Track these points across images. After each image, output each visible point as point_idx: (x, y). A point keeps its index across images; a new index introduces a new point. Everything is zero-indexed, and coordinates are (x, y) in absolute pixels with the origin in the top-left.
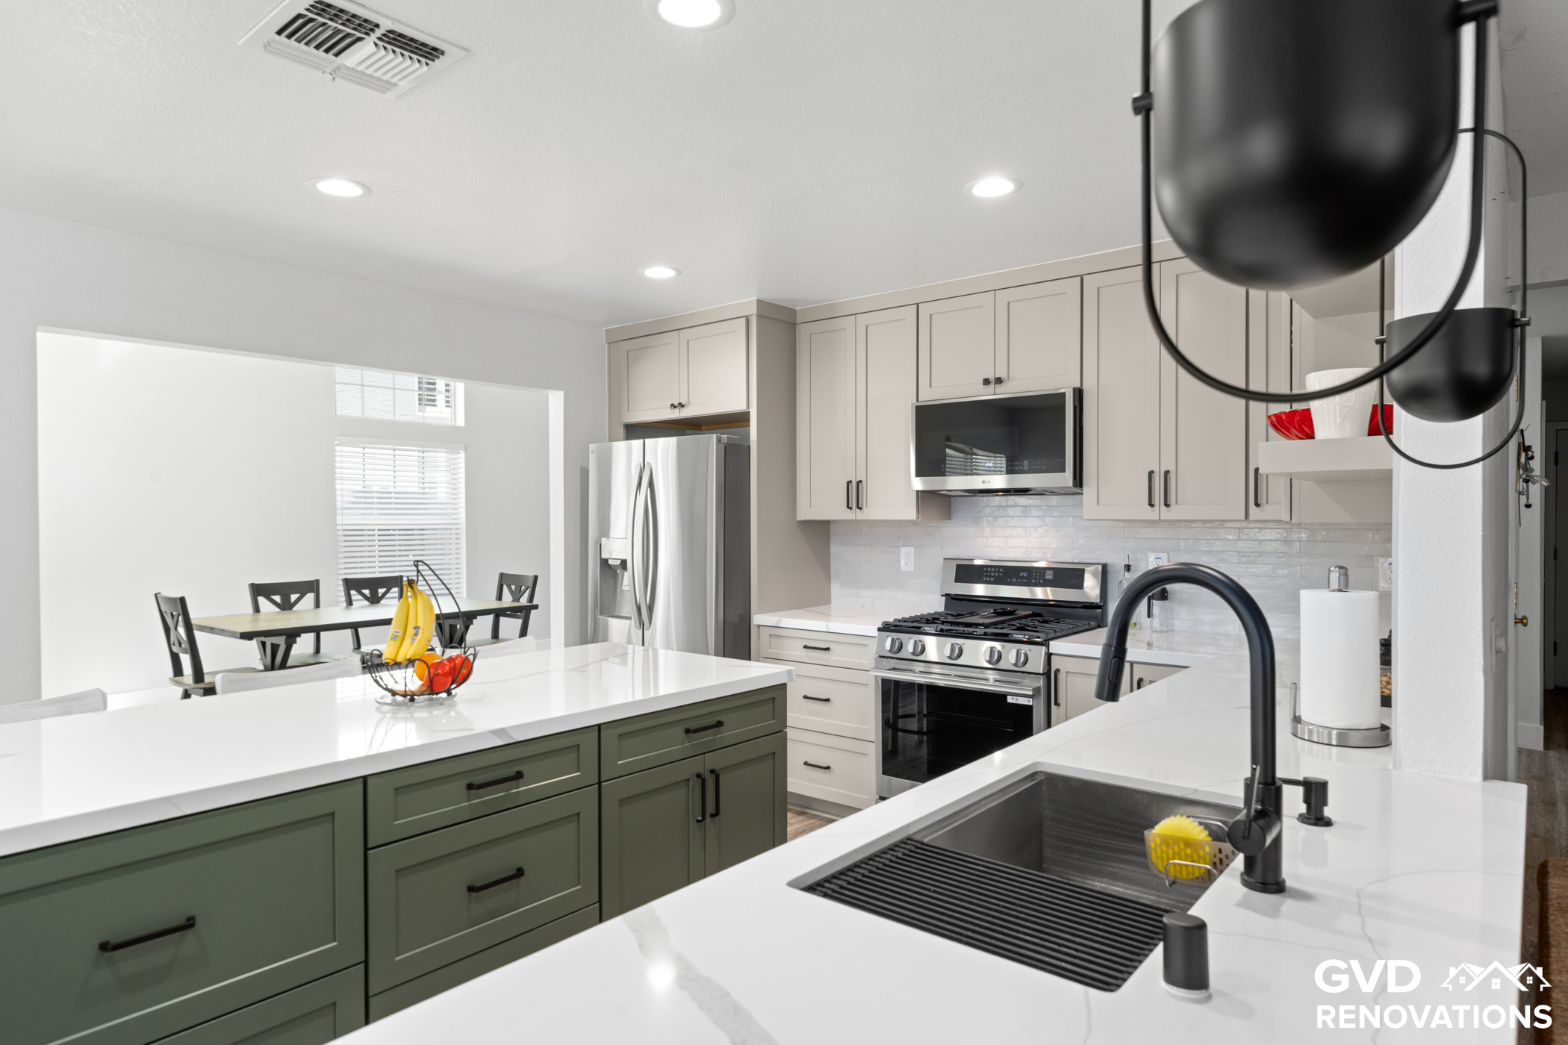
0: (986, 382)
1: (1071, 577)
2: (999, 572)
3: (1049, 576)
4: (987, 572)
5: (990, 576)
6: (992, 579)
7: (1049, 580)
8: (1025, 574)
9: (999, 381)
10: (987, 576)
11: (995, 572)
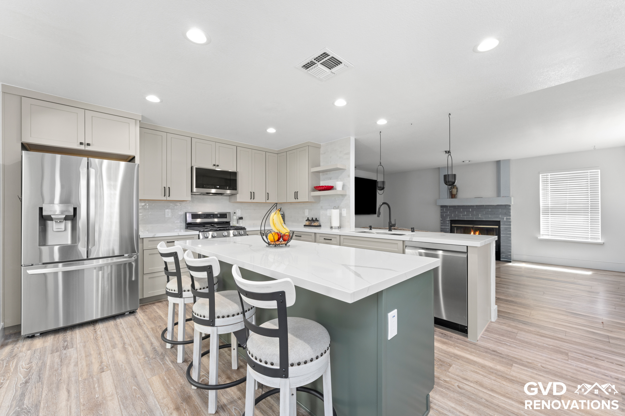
0: (214, 165)
1: (223, 215)
2: (205, 215)
3: (219, 216)
4: (201, 215)
5: (202, 217)
6: (203, 217)
7: (219, 217)
8: (212, 216)
9: (218, 166)
10: (201, 217)
11: (204, 215)
